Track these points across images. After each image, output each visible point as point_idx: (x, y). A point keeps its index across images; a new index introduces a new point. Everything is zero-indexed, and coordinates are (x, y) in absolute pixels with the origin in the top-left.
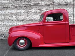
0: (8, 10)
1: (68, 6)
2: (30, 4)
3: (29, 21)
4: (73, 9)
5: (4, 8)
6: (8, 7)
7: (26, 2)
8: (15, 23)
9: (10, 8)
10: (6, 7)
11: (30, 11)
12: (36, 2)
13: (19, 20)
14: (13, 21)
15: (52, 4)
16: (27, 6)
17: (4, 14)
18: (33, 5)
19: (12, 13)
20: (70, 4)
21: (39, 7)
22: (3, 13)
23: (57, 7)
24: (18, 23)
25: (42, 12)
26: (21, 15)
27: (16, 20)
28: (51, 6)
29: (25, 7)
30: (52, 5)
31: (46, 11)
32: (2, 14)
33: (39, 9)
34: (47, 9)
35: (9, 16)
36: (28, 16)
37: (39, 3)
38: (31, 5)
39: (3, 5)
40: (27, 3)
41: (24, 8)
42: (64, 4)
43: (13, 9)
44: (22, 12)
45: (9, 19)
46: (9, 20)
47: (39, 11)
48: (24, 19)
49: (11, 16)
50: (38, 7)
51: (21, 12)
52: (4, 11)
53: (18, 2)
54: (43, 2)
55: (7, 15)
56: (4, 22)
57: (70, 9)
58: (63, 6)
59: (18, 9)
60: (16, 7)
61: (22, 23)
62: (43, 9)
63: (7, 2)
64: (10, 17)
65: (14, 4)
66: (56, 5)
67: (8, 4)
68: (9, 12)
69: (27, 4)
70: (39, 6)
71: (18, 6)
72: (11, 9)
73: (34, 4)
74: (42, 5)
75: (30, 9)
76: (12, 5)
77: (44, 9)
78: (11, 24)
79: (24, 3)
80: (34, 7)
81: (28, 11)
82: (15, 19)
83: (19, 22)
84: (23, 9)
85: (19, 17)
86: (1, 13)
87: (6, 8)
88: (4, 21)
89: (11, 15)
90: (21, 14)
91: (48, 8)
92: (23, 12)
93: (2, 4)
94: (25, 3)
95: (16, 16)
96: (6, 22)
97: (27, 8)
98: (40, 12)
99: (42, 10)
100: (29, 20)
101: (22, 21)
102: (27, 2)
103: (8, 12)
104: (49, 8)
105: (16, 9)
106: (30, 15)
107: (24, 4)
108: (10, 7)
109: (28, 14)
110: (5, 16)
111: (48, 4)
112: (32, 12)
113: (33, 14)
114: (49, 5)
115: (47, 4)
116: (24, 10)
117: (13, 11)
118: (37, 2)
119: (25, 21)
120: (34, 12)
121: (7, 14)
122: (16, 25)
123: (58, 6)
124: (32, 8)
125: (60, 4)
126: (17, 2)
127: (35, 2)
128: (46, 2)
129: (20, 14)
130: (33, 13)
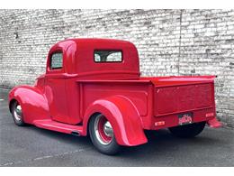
5: (87, 27)
6: (93, 25)
10: (90, 25)
16: (122, 17)
21: (147, 17)
25: (153, 31)
29: (118, 20)
33: (146, 23)
34: (164, 21)
38: (131, 12)
39: (86, 21)
41: (118, 24)
43: (99, 29)
47: (146, 28)
50: (143, 17)
59: (106, 29)
60: (104, 24)
62: (154, 23)
65: (101, 17)
67: (92, 18)
69: (122, 12)
70: (147, 12)
71: (106, 19)
72: (96, 30)
74: (154, 10)
75: (128, 26)
76: (98, 20)
77: (157, 22)
79: (117, 11)
80: (136, 18)
84: (116, 27)
87: (89, 27)
91: (168, 15)
93: (84, 19)
97: (121, 22)
98: (147, 32)
99: (154, 26)
104: (168, 18)
105: (103, 28)
107: (117, 14)
112: (132, 33)
116: (118, 31)
120: (135, 32)
124: (132, 21)
130: (133, 36)
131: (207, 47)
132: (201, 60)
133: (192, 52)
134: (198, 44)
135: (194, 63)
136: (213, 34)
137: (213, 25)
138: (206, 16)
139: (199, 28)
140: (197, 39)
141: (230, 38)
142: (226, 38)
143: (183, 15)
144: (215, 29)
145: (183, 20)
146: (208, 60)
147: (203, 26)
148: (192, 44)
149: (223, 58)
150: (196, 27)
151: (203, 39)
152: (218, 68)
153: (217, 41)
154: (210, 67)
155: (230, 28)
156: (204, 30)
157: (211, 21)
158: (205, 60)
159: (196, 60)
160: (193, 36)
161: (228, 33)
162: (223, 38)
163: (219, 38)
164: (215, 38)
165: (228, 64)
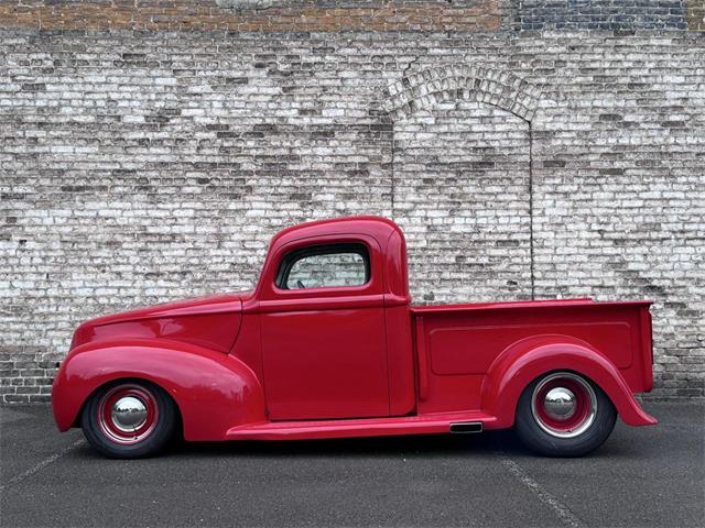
0: (90, 205)
1: (491, 174)
2: (239, 160)
3: (226, 276)
4: (530, 191)
5: (70, 189)
6: (95, 183)
7: (207, 151)
8: (136, 292)
9: (103, 188)
10: (82, 183)
11: (233, 206)
12: (276, 152)
13: (162, 269)
14: (119, 274)
15: (386, 159)
16: (213, 175)
17: (68, 229)
18: (253, 167)
19: (119, 222)
20: (507, 163)
21: (299, 183)
22: (59, 221)
23: (415, 183)
24: (156, 293)
25: (316, 213)
26: (173, 236)
27: (138, 269)
28: (375, 173)
29: (201, 181)
30: (384, 166)
31: (341, 206)
32: (54, 230)
33: (293, 197)
34: (348, 197)
35: (94, 245)
36: (220, 239)
37: (298, 152)
38: (245, 167)
39: (62, 171)
40: (217, 160)
41: (198, 190)
42: (467, 164)
43: (122, 197)
44: (182, 213)
45: (98, 261)
46: (98, 266)
47: (296, 206)
48: (195, 261)
49: (109, 244)
50: (286, 183)
51: (176, 214)
52: (67, 212)
53: (159, 151)
54: (320, 151)
55: (85, 236)
56: (64, 284)
57: (507, 197)
58: (459, 173)
59: (154, 199)
60: (144, 186)
61: (181, 292)
62: (320, 198)
63: (86, 150)
64: (105, 252)
65: (130, 166)
66: (410, 168)
67: (92, 166)
68: (97, 217)
69: (214, 165)
70: (297, 173)
71: (154, 174)
72: (112, 198)
73: (260, 161)
74: (319, 172)
75: (236, 197)
76: (121, 173)
77: (330, 197)
78: (108, 297)
79: (196, 159)
80: (264, 181)
81: (225, 211)
82: (135, 259)
83: (161, 283)
84: (191, 196)
85: (163, 246)
86: (49, 221)
87: (79, 189)
88: (63, 276)
89: (107, 238)
90: (176, 229)
91: (359, 185)
92: (191, 213)
93: (56, 166)
94: (203, 159)
95: (140, 245)
96: (79, 284)
97: (213, 187)
98: (300, 214)
99: (319, 203)
100: (227, 267)
101: (184, 273)
102: (216, 151)
103: (93, 214)
104: (361, 190)
105: (141, 196)
106: (236, 237)
107: (197, 166)
108: (106, 182)
109: (224, 230)
110: (74, 243)
111: (357, 159)
112: (249, 213)
113: (253, 228)
114: (362, 171)
115: (347, 165)
116: (199, 205)
117: (123, 210)
118: (284, 152)
119: (199, 276)
120: (262, 213)
121: (84, 229)
122: (137, 300)
123: (426, 176)
124: (250, 189)
125: (435, 162)
126: (153, 150)
127: (271, 152)
128: (340, 151)
129: (167, 229)
130: (255, 220)
131: (458, 253)
132: (446, 275)
133: (424, 261)
134: (438, 245)
135: (432, 282)
136: (468, 230)
137: (467, 213)
138: (452, 196)
139: (438, 216)
140: (433, 237)
141: (505, 238)
142: (497, 237)
143: (399, 189)
144: (473, 221)
145: (397, 198)
146: (462, 276)
147: (447, 213)
148: (424, 244)
149: (492, 272)
150: (430, 214)
151: (447, 237)
152: (484, 290)
153: (480, 242)
154: (467, 289)
155: (501, 220)
156: (450, 221)
157: (463, 206)
158: (455, 276)
159: (436, 276)
160: (424, 229)
161: (500, 229)
162: (491, 237)
163: (482, 236)
164: (475, 237)
165: (505, 283)
